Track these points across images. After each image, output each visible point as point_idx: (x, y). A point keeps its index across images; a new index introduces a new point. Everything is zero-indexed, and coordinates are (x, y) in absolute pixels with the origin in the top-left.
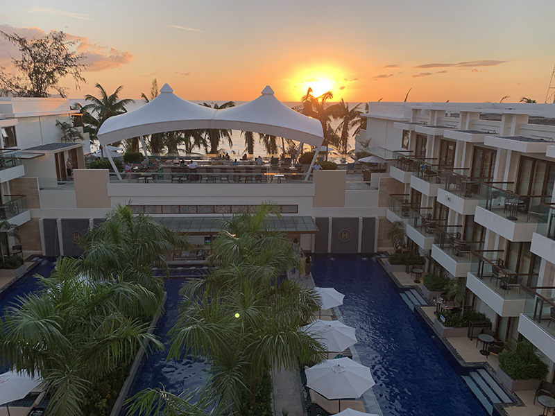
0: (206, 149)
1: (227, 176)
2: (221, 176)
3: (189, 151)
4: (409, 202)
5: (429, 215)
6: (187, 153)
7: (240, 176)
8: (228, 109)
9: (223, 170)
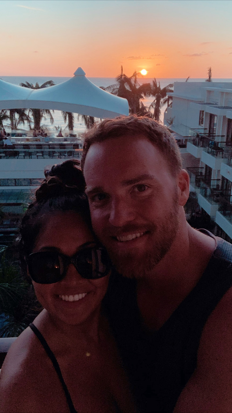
0: (30, 126)
1: (42, 152)
2: (37, 152)
3: (14, 126)
4: (204, 174)
5: (218, 185)
6: (12, 129)
7: (54, 152)
8: (49, 88)
9: (39, 146)
